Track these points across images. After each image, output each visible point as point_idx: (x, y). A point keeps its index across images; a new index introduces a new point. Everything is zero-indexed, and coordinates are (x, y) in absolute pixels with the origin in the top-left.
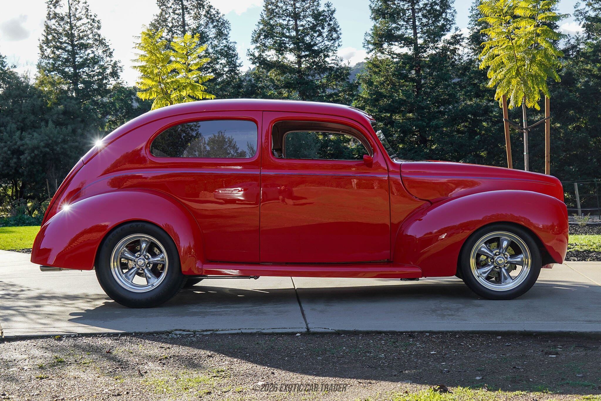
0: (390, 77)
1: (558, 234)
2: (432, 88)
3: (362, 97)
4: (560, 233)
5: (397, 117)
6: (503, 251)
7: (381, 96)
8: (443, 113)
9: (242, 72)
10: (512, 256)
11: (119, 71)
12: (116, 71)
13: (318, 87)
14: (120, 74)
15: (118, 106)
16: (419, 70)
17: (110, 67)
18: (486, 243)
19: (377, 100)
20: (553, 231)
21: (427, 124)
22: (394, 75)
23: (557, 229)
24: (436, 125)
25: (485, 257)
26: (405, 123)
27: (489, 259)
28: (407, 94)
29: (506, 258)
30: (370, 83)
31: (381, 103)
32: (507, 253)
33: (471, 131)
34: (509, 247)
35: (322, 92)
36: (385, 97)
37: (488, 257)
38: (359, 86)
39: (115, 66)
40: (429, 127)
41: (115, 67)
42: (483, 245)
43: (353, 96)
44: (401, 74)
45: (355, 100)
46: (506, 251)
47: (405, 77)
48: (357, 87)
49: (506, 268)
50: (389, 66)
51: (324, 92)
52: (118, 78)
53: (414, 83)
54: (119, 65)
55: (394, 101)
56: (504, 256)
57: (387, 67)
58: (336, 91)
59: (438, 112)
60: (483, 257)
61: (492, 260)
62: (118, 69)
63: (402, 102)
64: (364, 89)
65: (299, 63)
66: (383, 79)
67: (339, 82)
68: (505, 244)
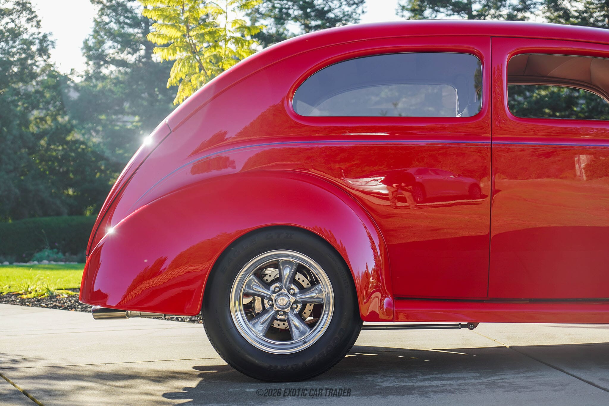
11: (50, 47)
12: (46, 47)
14: (51, 51)
15: (48, 95)
17: (37, 41)
39: (44, 39)
41: (45, 41)
52: (49, 57)
54: (50, 38)
62: (48, 45)
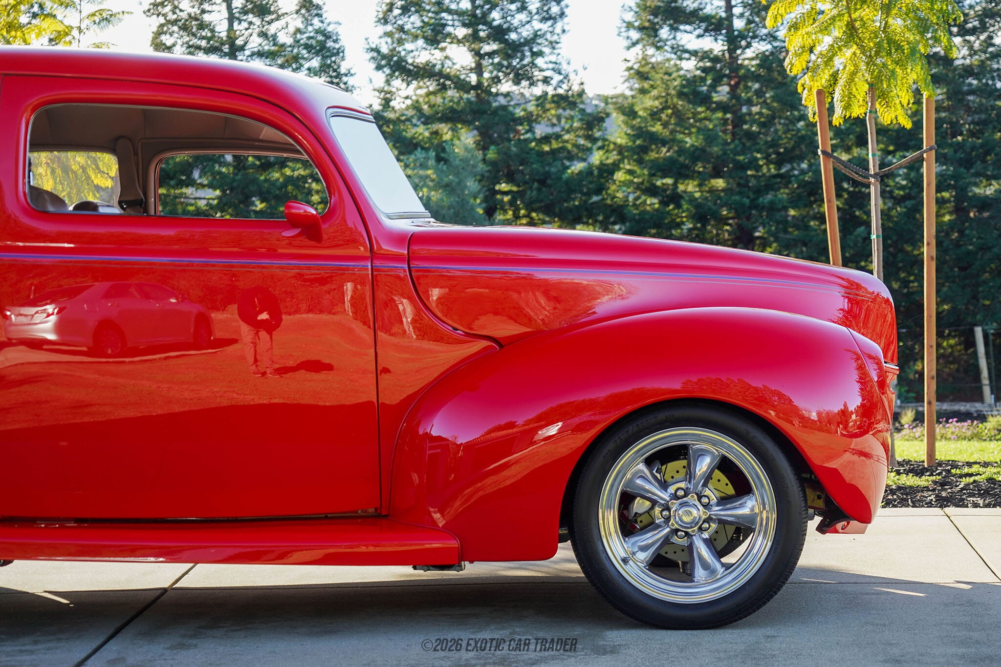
0: (672, 99)
1: (856, 436)
2: (763, 125)
3: (615, 144)
4: (866, 432)
5: (690, 187)
6: (696, 486)
7: (654, 139)
8: (785, 179)
9: (353, 87)
10: (724, 500)
13: (520, 121)
16: (737, 84)
18: (649, 462)
19: (644, 149)
20: (846, 427)
21: (752, 201)
22: (681, 95)
23: (855, 421)
24: (772, 203)
25: (648, 504)
26: (706, 198)
27: (657, 510)
28: (710, 137)
29: (706, 506)
30: (630, 113)
31: (653, 155)
32: (707, 492)
33: (848, 216)
34: (718, 474)
35: (527, 132)
36: (664, 143)
37: (654, 503)
38: (607, 120)
40: (756, 207)
42: (642, 467)
43: (594, 140)
44: (696, 93)
45: (599, 148)
46: (705, 485)
47: (705, 100)
48: (602, 120)
49: (706, 535)
50: (670, 75)
51: (531, 130)
53: (725, 113)
55: (681, 151)
56: (699, 500)
57: (666, 77)
58: (557, 129)
59: (775, 176)
60: (640, 506)
61: (665, 513)
63: (697, 154)
64: (619, 126)
65: (478, 69)
66: (657, 103)
67: (564, 109)
68: (703, 465)
